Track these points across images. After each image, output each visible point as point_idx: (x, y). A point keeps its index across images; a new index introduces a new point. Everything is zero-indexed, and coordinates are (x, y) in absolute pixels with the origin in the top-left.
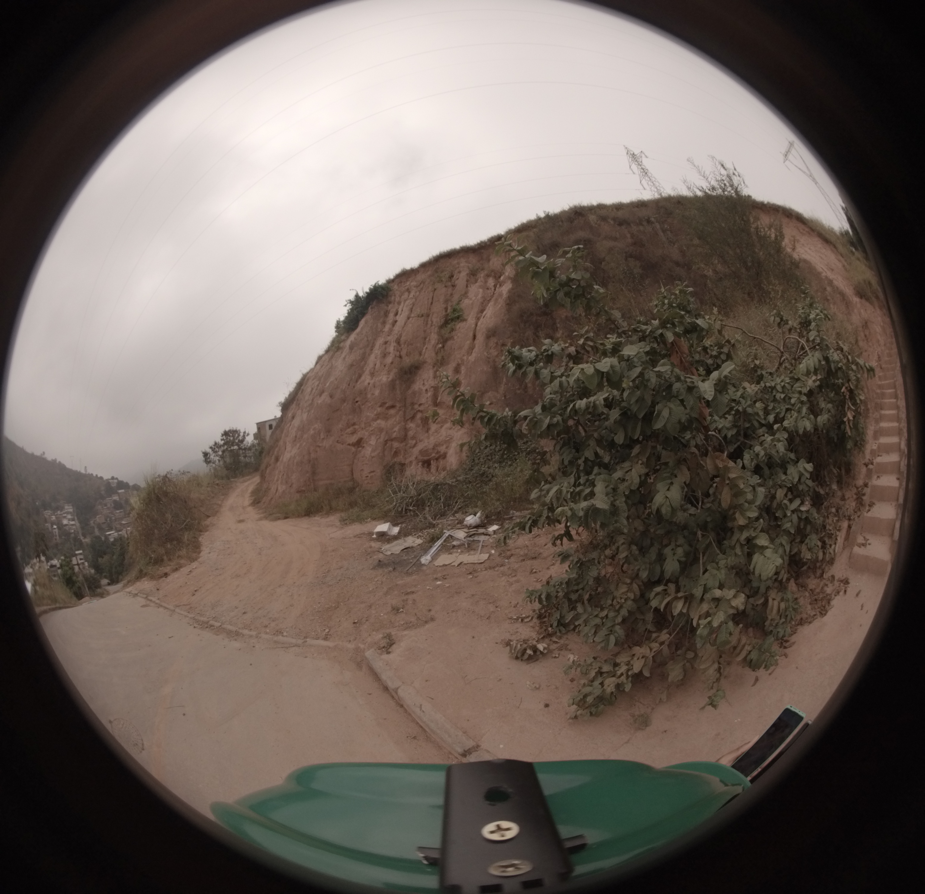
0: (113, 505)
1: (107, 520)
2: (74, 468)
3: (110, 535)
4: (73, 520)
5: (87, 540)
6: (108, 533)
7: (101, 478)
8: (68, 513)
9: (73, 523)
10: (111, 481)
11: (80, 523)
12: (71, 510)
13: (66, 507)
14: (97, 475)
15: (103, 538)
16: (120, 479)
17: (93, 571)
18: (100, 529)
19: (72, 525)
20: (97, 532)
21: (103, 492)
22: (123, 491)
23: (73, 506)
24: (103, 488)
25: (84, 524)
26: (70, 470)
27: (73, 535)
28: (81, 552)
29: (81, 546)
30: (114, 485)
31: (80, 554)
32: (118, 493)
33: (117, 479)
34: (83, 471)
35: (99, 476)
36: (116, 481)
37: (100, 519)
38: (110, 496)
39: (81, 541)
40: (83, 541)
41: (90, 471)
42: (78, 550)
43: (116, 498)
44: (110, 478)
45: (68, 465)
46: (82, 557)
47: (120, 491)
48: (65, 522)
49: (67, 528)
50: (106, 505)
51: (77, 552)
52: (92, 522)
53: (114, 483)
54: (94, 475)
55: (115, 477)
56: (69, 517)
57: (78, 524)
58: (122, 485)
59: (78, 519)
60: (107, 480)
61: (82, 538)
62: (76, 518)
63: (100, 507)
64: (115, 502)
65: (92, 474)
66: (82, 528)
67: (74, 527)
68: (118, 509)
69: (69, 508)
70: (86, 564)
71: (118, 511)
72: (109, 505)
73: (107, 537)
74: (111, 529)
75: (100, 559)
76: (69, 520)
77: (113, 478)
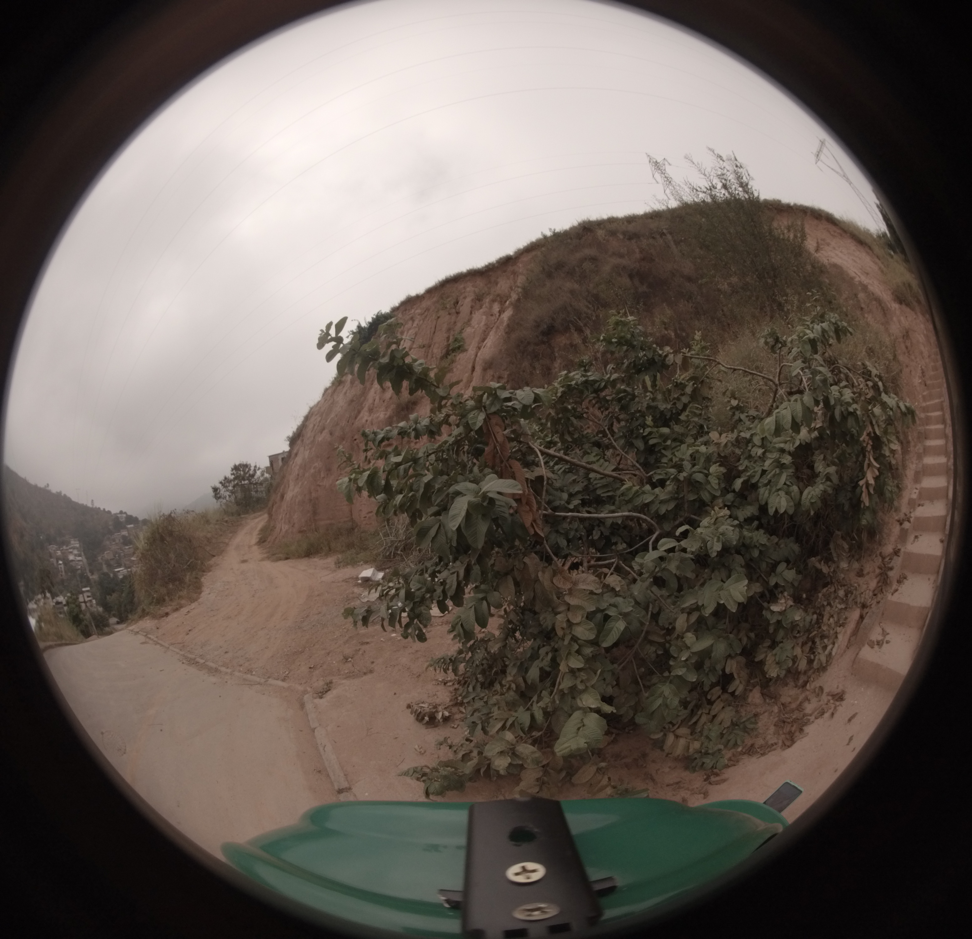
0: (121, 541)
1: (115, 556)
2: (80, 502)
3: (119, 571)
4: (80, 555)
5: (95, 577)
6: (116, 570)
7: (109, 512)
8: (74, 548)
9: (80, 558)
10: (119, 515)
11: (87, 558)
12: (78, 545)
13: (72, 542)
14: (104, 509)
15: (112, 575)
16: (129, 513)
17: (101, 609)
18: (109, 565)
19: (79, 561)
20: (105, 569)
21: (111, 527)
22: (132, 526)
23: (79, 540)
24: (111, 523)
25: (92, 560)
26: (76, 504)
27: (79, 572)
28: (88, 589)
29: (88, 582)
30: (123, 520)
31: (88, 591)
32: (127, 528)
33: (125, 513)
34: (90, 505)
35: (107, 510)
36: (125, 515)
37: (108, 555)
38: (119, 531)
39: (88, 577)
40: (91, 577)
41: (97, 505)
42: (85, 587)
43: (125, 533)
44: (118, 512)
45: (74, 499)
46: (89, 594)
47: (129, 526)
48: (71, 557)
49: (73, 564)
50: (114, 540)
51: (84, 589)
52: (99, 558)
53: (123, 518)
54: (102, 509)
55: (124, 511)
56: (76, 552)
57: (85, 560)
58: (131, 519)
59: (85, 554)
60: (116, 514)
61: (89, 574)
62: (83, 554)
63: (108, 543)
64: (124, 537)
65: (99, 508)
66: (90, 564)
67: (81, 563)
68: (126, 545)
69: (75, 543)
70: (94, 601)
71: (127, 547)
72: (117, 541)
73: (115, 574)
74: (120, 566)
75: (108, 597)
76: (76, 555)
77: (121, 512)
